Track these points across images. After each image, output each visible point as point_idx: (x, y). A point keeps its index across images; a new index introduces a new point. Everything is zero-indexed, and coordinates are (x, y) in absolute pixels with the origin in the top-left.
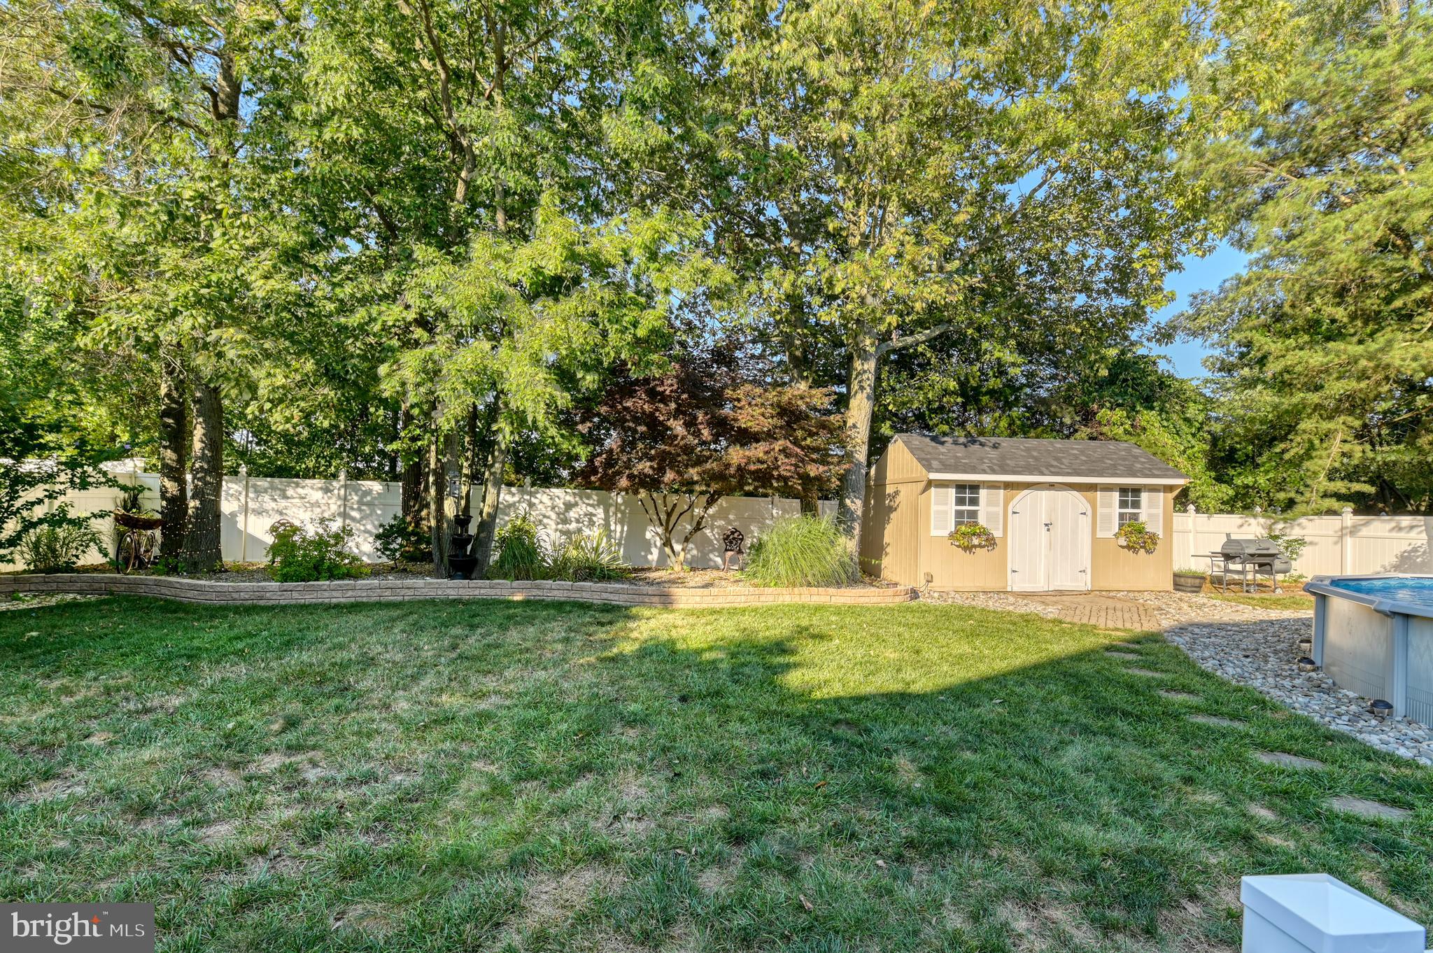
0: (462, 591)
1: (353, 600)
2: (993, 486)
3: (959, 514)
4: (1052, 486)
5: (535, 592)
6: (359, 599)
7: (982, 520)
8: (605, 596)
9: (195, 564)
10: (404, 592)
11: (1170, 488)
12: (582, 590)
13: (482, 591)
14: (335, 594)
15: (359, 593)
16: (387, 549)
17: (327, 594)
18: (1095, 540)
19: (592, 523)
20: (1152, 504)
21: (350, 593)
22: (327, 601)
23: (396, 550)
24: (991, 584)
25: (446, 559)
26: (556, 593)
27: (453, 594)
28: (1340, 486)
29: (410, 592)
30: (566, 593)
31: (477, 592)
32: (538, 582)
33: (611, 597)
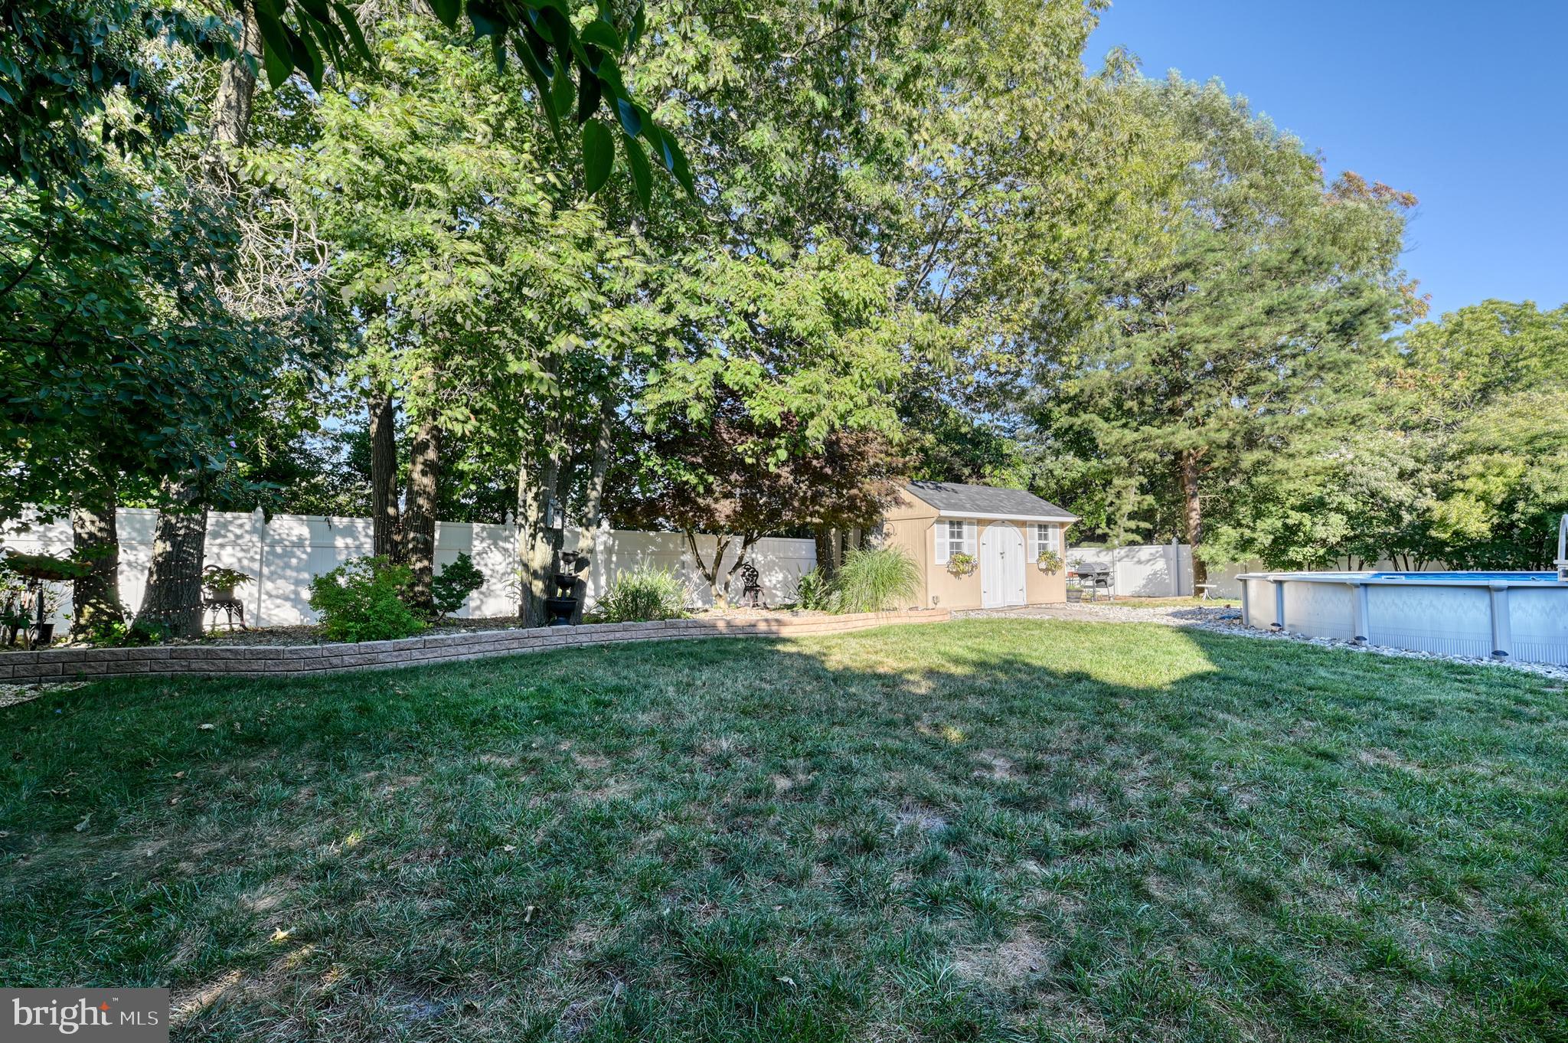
2: (971, 522)
3: (952, 544)
4: (1003, 522)
7: (965, 550)
10: (532, 642)
11: (1062, 525)
17: (452, 651)
18: (1027, 564)
20: (1054, 534)
21: (477, 648)
24: (972, 604)
28: (1132, 524)
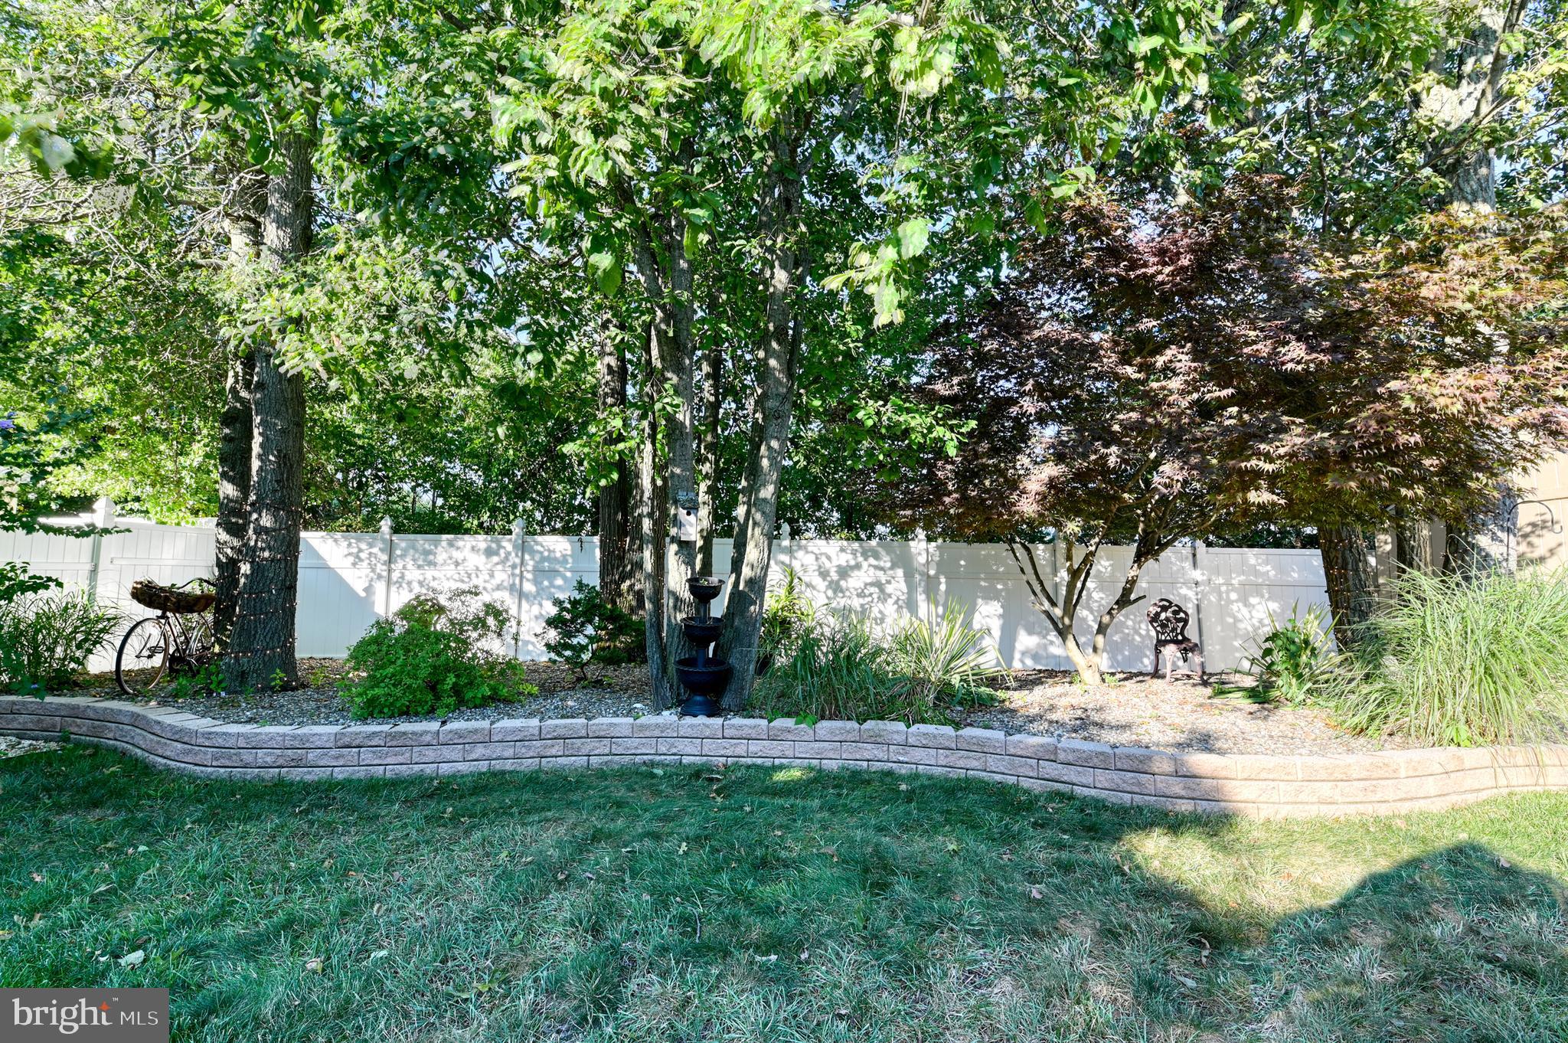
0: (709, 746)
1: (483, 766)
5: (870, 751)
6: (498, 765)
8: (1050, 769)
9: (243, 676)
10: (590, 745)
12: (981, 748)
13: (754, 747)
14: (447, 752)
15: (498, 750)
16: (566, 646)
17: (430, 754)
19: (884, 596)
21: (480, 751)
22: (429, 769)
23: (583, 648)
25: (672, 668)
26: (918, 754)
27: (691, 753)
29: (602, 747)
30: (942, 757)
31: (741, 750)
32: (870, 724)
33: (1070, 774)
